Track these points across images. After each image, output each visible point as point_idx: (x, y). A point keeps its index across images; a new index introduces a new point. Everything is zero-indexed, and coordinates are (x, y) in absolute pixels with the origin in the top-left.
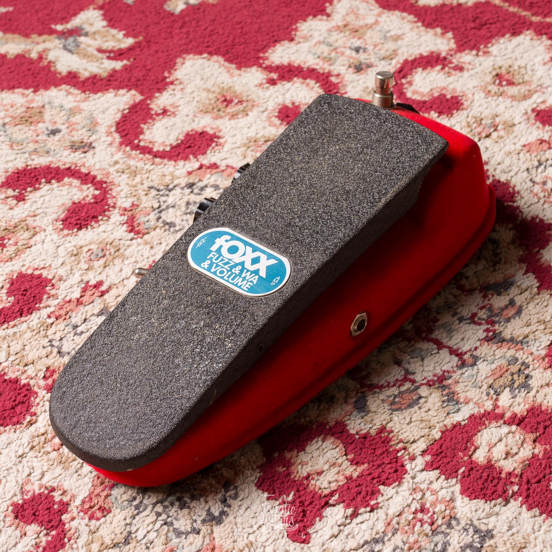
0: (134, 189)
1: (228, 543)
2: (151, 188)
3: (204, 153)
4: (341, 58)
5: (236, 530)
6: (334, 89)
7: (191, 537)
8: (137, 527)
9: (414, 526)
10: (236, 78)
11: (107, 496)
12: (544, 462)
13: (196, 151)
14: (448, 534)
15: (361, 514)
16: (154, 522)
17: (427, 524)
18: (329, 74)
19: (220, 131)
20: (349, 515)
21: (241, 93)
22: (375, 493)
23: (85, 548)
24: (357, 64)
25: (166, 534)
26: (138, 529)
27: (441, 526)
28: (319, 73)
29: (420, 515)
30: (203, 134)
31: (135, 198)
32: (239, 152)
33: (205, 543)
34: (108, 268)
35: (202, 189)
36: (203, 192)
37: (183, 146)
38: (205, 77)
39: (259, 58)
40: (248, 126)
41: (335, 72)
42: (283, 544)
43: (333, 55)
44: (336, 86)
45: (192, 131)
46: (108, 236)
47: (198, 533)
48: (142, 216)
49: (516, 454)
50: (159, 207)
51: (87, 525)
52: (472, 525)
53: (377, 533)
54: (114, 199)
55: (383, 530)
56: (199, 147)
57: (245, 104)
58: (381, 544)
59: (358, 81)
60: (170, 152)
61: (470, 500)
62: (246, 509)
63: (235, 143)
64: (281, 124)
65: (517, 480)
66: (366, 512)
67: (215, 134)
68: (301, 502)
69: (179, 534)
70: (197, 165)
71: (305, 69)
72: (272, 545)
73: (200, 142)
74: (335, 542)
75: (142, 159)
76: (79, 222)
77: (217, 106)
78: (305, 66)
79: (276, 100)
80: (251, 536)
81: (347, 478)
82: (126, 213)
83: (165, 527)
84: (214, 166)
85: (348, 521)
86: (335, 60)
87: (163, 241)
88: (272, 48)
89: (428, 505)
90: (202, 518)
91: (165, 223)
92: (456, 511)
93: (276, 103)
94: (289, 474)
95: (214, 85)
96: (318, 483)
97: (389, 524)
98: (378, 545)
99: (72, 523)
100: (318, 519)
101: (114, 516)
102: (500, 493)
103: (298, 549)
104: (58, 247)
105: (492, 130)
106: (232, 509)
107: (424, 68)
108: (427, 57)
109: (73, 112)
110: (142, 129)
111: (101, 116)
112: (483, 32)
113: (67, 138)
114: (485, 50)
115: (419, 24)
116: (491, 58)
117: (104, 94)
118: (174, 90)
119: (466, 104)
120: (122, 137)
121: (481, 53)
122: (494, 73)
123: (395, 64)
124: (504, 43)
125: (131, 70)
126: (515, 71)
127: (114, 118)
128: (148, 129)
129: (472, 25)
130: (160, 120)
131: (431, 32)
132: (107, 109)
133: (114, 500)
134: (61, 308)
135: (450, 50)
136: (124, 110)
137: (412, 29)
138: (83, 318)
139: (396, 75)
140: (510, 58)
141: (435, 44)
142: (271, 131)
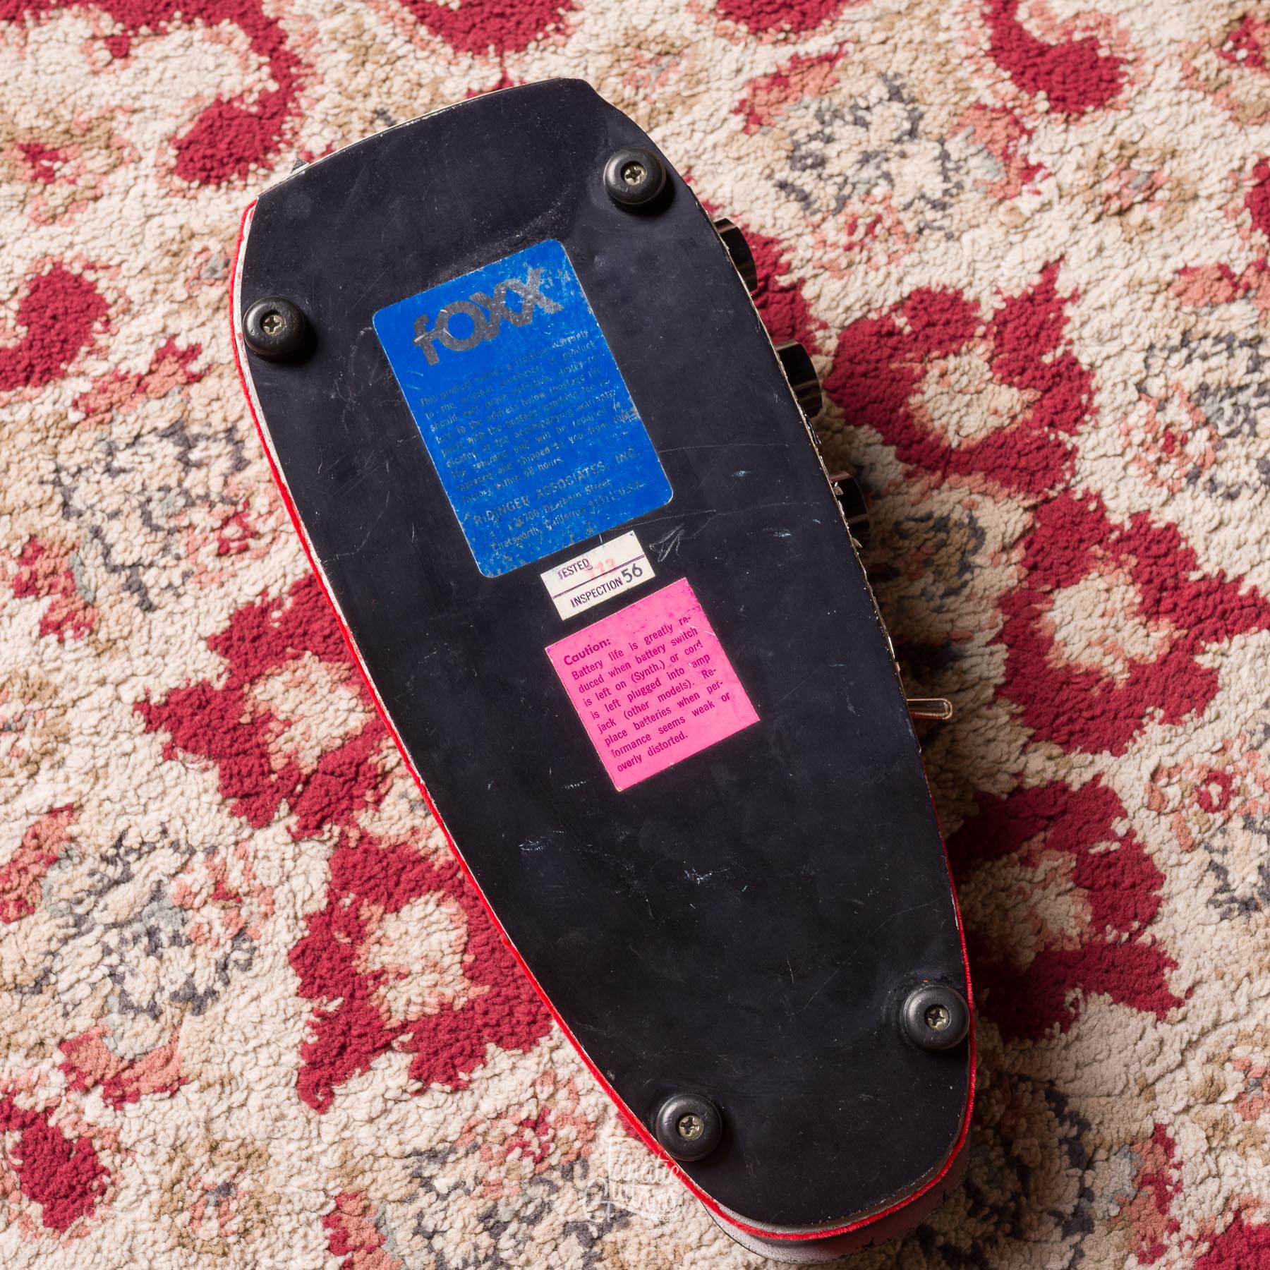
0: (346, 103)
1: (195, 1059)
2: (380, 113)
7: (142, 1020)
8: (65, 963)
9: (510, 1150)
11: (39, 877)
13: (509, 33)
14: (558, 1189)
15: (432, 1091)
16: (94, 966)
17: (531, 1157)
22: (476, 1056)
25: (106, 996)
27: (552, 1168)
29: (528, 1134)
31: (339, 134)
33: (160, 1043)
42: (281, 1099)
47: (156, 1018)
52: (603, 1189)
53: (443, 1140)
54: (297, 123)
55: (455, 1137)
58: (439, 1164)
60: (456, 16)
61: (627, 1136)
62: (253, 1000)
63: (597, 36)
64: (713, 11)
66: (442, 1091)
68: (347, 1024)
69: (126, 1006)
72: (264, 1093)
74: (367, 1130)
75: (392, 17)
76: (208, 164)
80: (237, 1060)
81: (442, 1005)
83: (109, 982)
85: (406, 1096)
89: (551, 1119)
90: (174, 988)
92: (593, 1146)
94: (351, 957)
96: (390, 996)
97: (470, 1130)
98: (432, 1166)
100: (359, 1070)
101: (36, 924)
103: (302, 1120)
104: (149, 217)
105: (1140, 197)
106: (230, 988)
119: (1126, 92)
122: (1239, 10)
133: (45, 892)
134: (103, 390)
138: (134, 433)
142: (683, 26)
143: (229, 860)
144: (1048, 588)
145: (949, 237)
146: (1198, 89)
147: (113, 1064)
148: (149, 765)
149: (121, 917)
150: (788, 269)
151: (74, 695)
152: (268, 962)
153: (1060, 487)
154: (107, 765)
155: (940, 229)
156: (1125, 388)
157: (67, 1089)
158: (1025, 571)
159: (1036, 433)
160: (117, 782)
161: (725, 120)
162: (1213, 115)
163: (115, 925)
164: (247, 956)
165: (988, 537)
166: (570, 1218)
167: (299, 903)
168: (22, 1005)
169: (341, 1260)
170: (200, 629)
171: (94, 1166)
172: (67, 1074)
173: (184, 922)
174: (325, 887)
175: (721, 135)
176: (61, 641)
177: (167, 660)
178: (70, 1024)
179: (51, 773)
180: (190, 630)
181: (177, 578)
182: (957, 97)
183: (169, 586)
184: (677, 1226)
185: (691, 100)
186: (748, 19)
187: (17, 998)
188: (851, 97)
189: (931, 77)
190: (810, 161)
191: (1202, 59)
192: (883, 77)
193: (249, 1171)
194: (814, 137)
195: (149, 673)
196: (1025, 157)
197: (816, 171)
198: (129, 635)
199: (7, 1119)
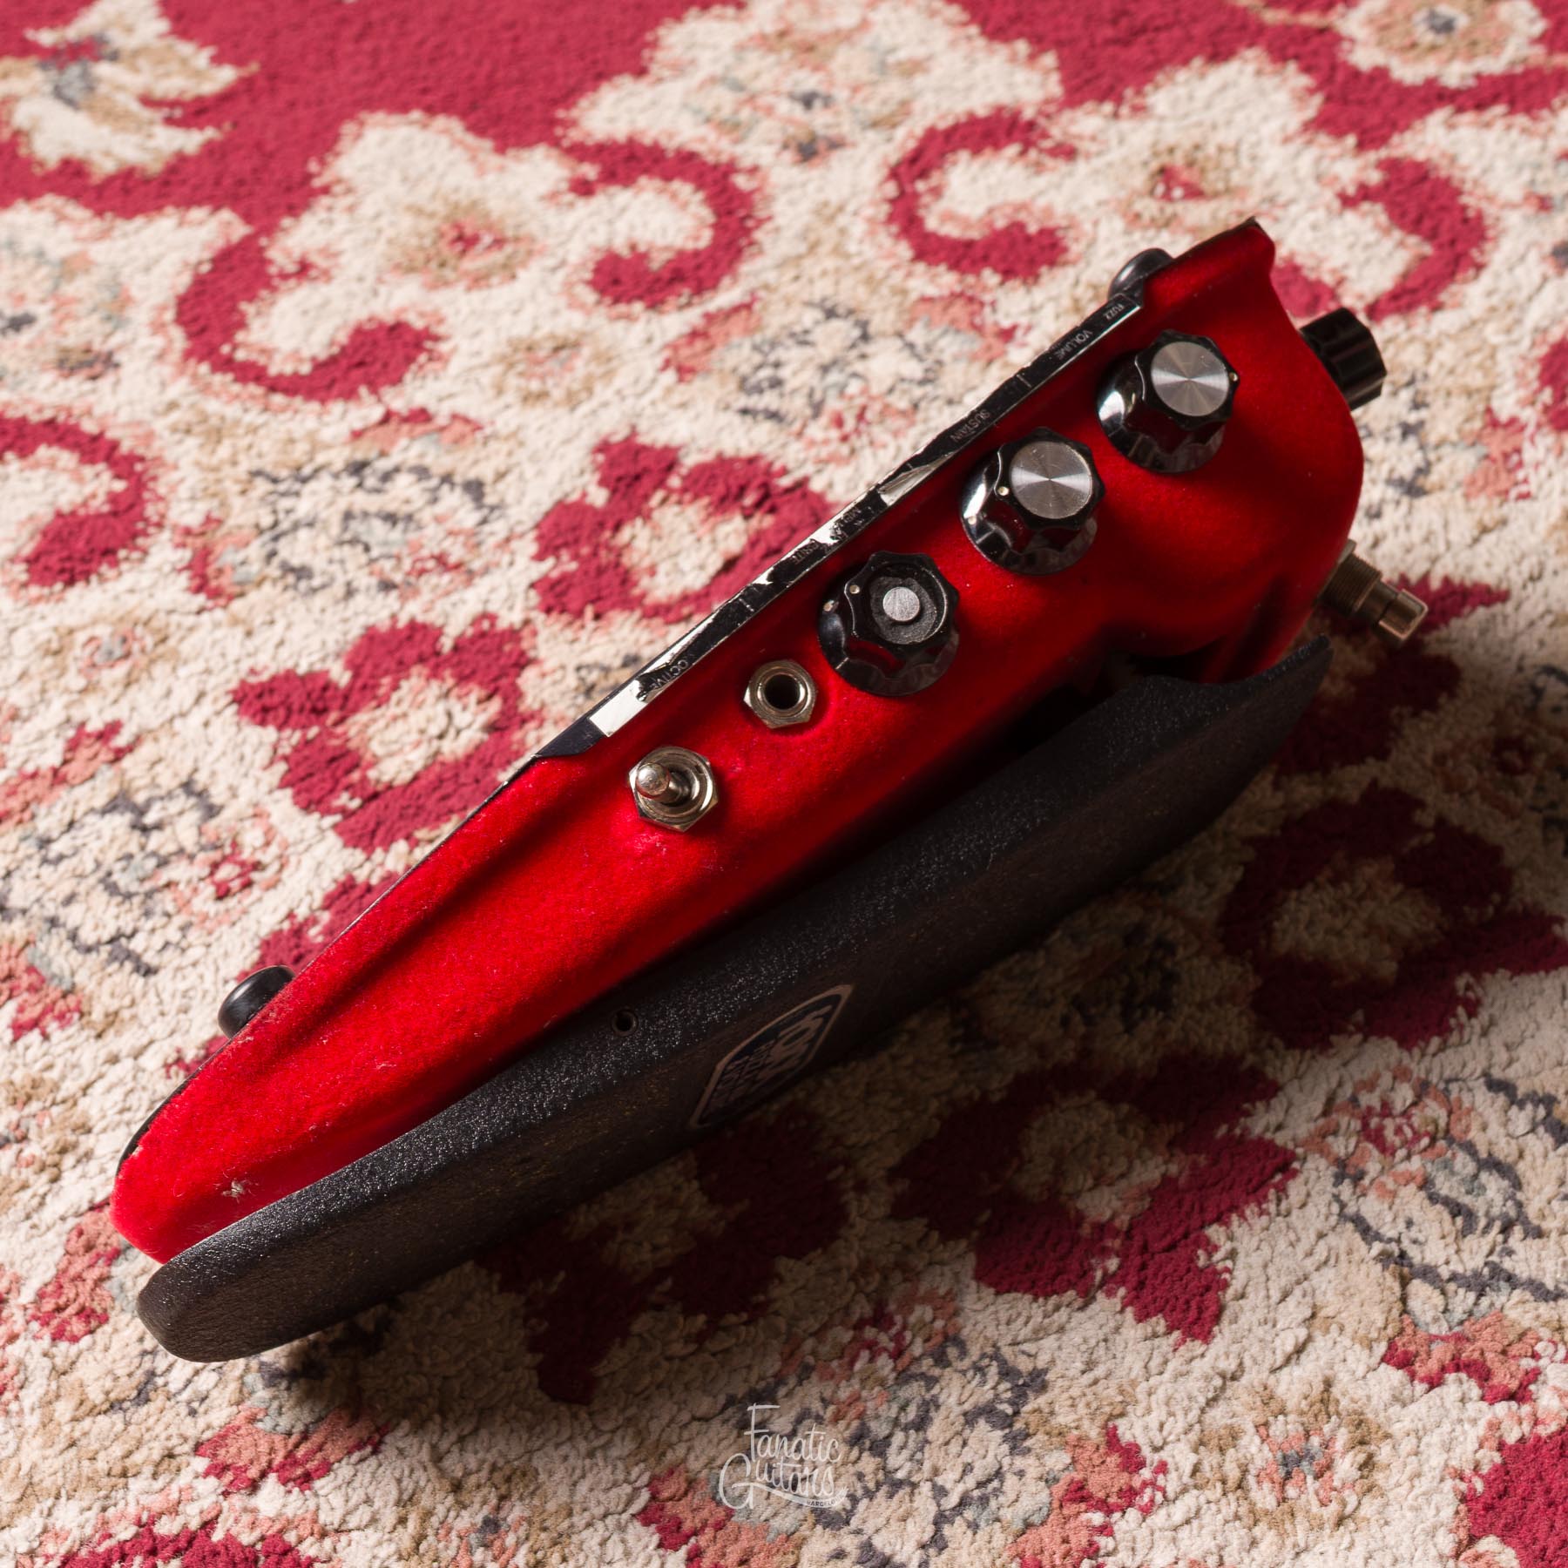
0: (211, 476)
1: (393, 1401)
2: (257, 473)
3: (397, 381)
4: (766, 124)
5: (412, 1370)
6: (741, 206)
7: (304, 1385)
9: (854, 1359)
10: (490, 178)
11: (102, 1279)
12: (1189, 1197)
13: (376, 375)
14: (936, 1380)
15: (726, 1329)
17: (885, 1355)
18: (730, 168)
19: (441, 321)
20: (694, 1331)
21: (501, 219)
23: (38, 1412)
24: (806, 140)
25: (244, 1377)
26: (171, 1365)
27: (919, 1359)
28: (704, 164)
29: (870, 1333)
30: (397, 329)
31: (215, 503)
32: (487, 377)
33: (337, 1400)
34: (134, 688)
35: (387, 477)
36: (388, 486)
37: (344, 363)
38: (413, 174)
39: (553, 122)
40: (515, 306)
41: (746, 162)
42: (527, 1404)
43: (745, 114)
44: (745, 199)
45: (370, 320)
46: (140, 604)
47: (321, 1375)
48: (230, 548)
49: (1122, 1176)
50: (276, 524)
51: (45, 1355)
52: (996, 1356)
53: (761, 1376)
54: (161, 506)
56: (385, 365)
57: (508, 249)
59: (804, 185)
60: (310, 377)
63: (478, 353)
64: (599, 303)
65: (1117, 1243)
66: (738, 1324)
67: (427, 328)
69: (274, 1377)
70: (377, 413)
71: (670, 154)
73: (388, 352)
75: (237, 396)
76: (68, 565)
77: (438, 253)
78: (670, 145)
79: (591, 238)
81: (696, 1236)
82: (190, 540)
83: (242, 1360)
84: (421, 416)
85: (692, 1347)
86: (750, 128)
87: (278, 614)
88: (590, 95)
89: (892, 1306)
91: (287, 569)
92: (960, 1320)
93: (589, 247)
95: (434, 196)
96: (626, 1250)
99: (9, 1348)
100: (617, 1340)
101: (116, 1331)
102: (1072, 1276)
103: (564, 1418)
104: (13, 631)
106: (407, 1314)
107: (976, 151)
108: (987, 120)
109: (69, 268)
110: (243, 315)
111: (140, 279)
112: (1136, 51)
113: (51, 338)
114: (1138, 101)
115: (974, 30)
116: (1151, 125)
117: (150, 221)
118: (330, 209)
119: (1075, 249)
120: (191, 336)
121: (1125, 110)
122: (1155, 165)
123: (904, 139)
124: (1187, 82)
125: (224, 156)
126: (1208, 158)
127: (173, 287)
128: (259, 314)
129: (1109, 32)
130: (291, 290)
131: (1002, 51)
132: (157, 261)
133: (115, 1291)
134: (12, 793)
135: (1047, 102)
136: (200, 263)
137: (953, 44)
138: (67, 820)
139: (902, 170)
140: (1199, 124)
141: (1010, 86)
142: (571, 322)
146: (1146, 228)
147: (279, 1445)
150: (784, 471)
151: (83, 1082)
155: (936, 398)
157: (226, 1494)
161: (654, 381)
166: (967, 1407)
168: (127, 1424)
169: (683, 1552)
170: (223, 972)
172: (218, 1476)
175: (657, 392)
176: (46, 1037)
177: (191, 1014)
178: (202, 1422)
179: (79, 1169)
180: (209, 977)
181: (173, 934)
182: (897, 299)
183: (166, 945)
184: (1110, 1364)
185: (609, 375)
186: (640, 298)
187: (117, 1418)
188: (784, 327)
189: (862, 292)
190: (765, 384)
191: (1139, 206)
192: (809, 304)
193: (515, 1496)
194: (759, 367)
195: (172, 1033)
196: (996, 324)
197: (776, 392)
198: (133, 1003)
199: (153, 1552)
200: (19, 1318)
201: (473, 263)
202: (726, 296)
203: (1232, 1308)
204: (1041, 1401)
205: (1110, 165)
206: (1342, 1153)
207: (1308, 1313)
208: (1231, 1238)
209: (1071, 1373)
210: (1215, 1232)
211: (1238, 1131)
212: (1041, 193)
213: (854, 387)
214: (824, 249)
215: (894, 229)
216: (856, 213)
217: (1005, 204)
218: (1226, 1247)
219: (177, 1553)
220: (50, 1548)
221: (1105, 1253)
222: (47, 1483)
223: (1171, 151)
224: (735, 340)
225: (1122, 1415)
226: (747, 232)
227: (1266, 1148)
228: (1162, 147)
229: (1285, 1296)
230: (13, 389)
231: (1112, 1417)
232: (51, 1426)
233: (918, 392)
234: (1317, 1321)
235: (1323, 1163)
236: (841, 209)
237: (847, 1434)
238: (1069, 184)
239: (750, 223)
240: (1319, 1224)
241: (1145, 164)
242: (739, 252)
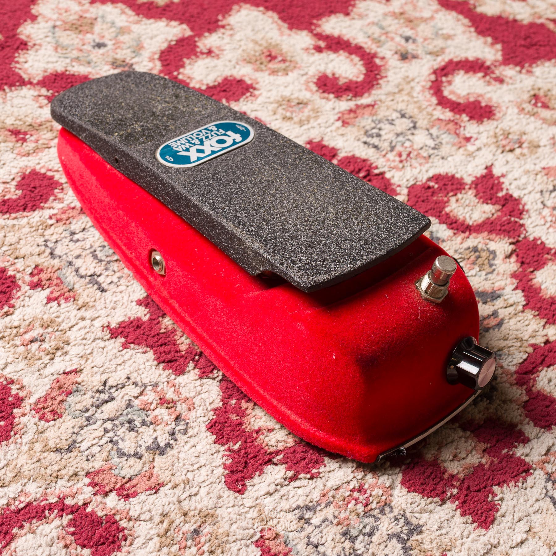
1: (166, 475)
3: (237, 100)
4: (390, 43)
5: (176, 465)
6: (376, 70)
7: (132, 460)
8: (83, 438)
9: (349, 503)
10: (285, 37)
11: (62, 401)
12: (488, 473)
13: (230, 96)
14: (379, 519)
15: (300, 479)
16: (100, 438)
17: (361, 504)
18: (374, 55)
19: (257, 83)
20: (288, 477)
21: (286, 53)
22: (318, 462)
23: (28, 445)
24: (404, 53)
25: (109, 451)
26: (83, 440)
27: (374, 509)
28: (365, 51)
29: (356, 494)
30: (240, 82)
32: (271, 107)
33: (144, 469)
37: (218, 89)
38: (256, 29)
39: (312, 24)
40: (286, 85)
41: (381, 55)
42: (218, 489)
43: (383, 38)
44: (378, 68)
45: (231, 76)
47: (140, 458)
49: (464, 458)
51: (35, 424)
52: (404, 516)
53: (311, 501)
55: (317, 499)
56: (234, 94)
57: (287, 64)
58: (312, 512)
59: (401, 68)
60: (205, 91)
61: (408, 492)
62: (192, 447)
63: (269, 98)
64: (317, 91)
65: (458, 484)
66: (305, 478)
67: (252, 84)
68: (246, 453)
69: (121, 454)
71: (353, 45)
72: (208, 487)
73: (236, 89)
74: (269, 499)
77: (261, 59)
78: (354, 42)
79: (318, 67)
80: (189, 473)
81: (295, 441)
83: (110, 445)
85: (286, 483)
86: (384, 43)
88: (327, 18)
89: (366, 486)
90: (147, 445)
92: (392, 498)
93: (317, 70)
94: (241, 424)
95: (263, 39)
96: (267, 439)
97: (324, 495)
98: (309, 513)
99: (22, 418)
100: (258, 473)
101: (64, 422)
102: (439, 492)
103: (232, 497)
105: (517, 146)
106: (178, 443)
107: (467, 72)
108: (472, 62)
109: (122, 31)
110: (184, 63)
111: (148, 41)
112: (531, 51)
113: (111, 54)
114: (529, 69)
115: (472, 29)
116: (533, 78)
117: (156, 21)
118: (223, 34)
119: (498, 115)
120: (163, 65)
121: (524, 71)
122: (532, 93)
123: (440, 61)
124: (548, 67)
125: (188, 5)
126: (552, 95)
127: (160, 47)
128: (190, 64)
129: (523, 42)
130: (204, 59)
131: (482, 39)
132: (156, 36)
133: (67, 407)
134: (64, 213)
135: (496, 61)
136: (172, 41)
137: (464, 32)
138: (83, 227)
139: (438, 72)
140: (551, 83)
141: (483, 52)
142: (306, 95)
143: (165, 388)
144: (532, 269)
145: (443, 158)
146: (526, 114)
147: (119, 481)
148: (115, 351)
149: (112, 415)
150: (376, 168)
151: (70, 325)
152: (196, 430)
153: (522, 236)
154: (91, 353)
155: (438, 155)
156: (537, 204)
157: (95, 495)
158: (519, 264)
159: (505, 218)
160: (98, 359)
161: (333, 124)
162: (535, 122)
163: (108, 419)
164: (184, 427)
165: (498, 253)
166: (389, 532)
167: (208, 404)
168: (62, 458)
170: (131, 298)
171: (118, 528)
172: (93, 487)
173: (147, 416)
174: (220, 397)
175: (333, 128)
176: (59, 305)
177: (116, 310)
178: (91, 465)
179: (62, 358)
180: (126, 298)
181: (115, 279)
182: (429, 117)
183: (112, 282)
184: (448, 530)
185: (316, 117)
186: (333, 93)
187: (58, 455)
188: (385, 116)
189: (416, 111)
190: (375, 135)
191: (524, 106)
192: (396, 110)
193: (208, 523)
194: (374, 128)
195: (108, 316)
196: (464, 134)
197: (378, 138)
198: (95, 301)
199: (62, 510)
200: (28, 408)
201: (272, 65)
202: (365, 100)
203: (499, 519)
204: (419, 537)
205: (516, 89)
206: (550, 471)
207: (528, 529)
208: (502, 492)
209: (432, 529)
210: (496, 489)
211: (511, 453)
212: (488, 92)
213: (408, 144)
214: (404, 92)
215: (432, 92)
216: (418, 83)
217: (474, 93)
218: (500, 496)
219: (72, 512)
220: (22, 499)
221: (452, 486)
222: (26, 473)
223: (539, 89)
224: (366, 117)
225: (450, 550)
226: (377, 79)
227: (520, 462)
228: (536, 87)
229: (519, 521)
230: (93, 68)
231: (445, 550)
232: (32, 452)
233: (431, 152)
234: (531, 533)
235: (542, 473)
236: (413, 80)
237: (341, 531)
238: (499, 92)
239: (378, 77)
240: (537, 496)
241: (529, 91)
242: (373, 86)
